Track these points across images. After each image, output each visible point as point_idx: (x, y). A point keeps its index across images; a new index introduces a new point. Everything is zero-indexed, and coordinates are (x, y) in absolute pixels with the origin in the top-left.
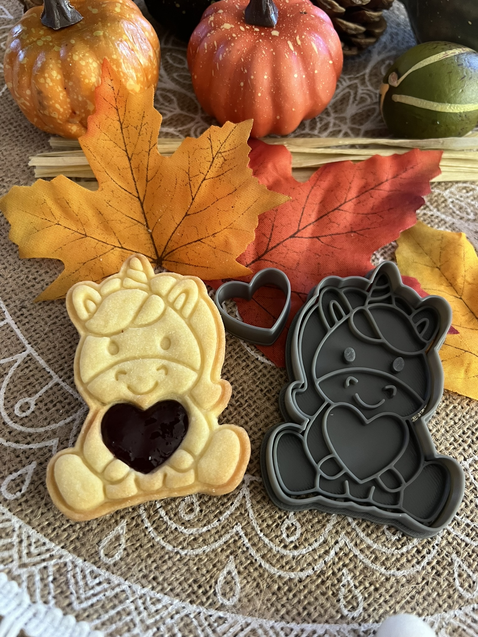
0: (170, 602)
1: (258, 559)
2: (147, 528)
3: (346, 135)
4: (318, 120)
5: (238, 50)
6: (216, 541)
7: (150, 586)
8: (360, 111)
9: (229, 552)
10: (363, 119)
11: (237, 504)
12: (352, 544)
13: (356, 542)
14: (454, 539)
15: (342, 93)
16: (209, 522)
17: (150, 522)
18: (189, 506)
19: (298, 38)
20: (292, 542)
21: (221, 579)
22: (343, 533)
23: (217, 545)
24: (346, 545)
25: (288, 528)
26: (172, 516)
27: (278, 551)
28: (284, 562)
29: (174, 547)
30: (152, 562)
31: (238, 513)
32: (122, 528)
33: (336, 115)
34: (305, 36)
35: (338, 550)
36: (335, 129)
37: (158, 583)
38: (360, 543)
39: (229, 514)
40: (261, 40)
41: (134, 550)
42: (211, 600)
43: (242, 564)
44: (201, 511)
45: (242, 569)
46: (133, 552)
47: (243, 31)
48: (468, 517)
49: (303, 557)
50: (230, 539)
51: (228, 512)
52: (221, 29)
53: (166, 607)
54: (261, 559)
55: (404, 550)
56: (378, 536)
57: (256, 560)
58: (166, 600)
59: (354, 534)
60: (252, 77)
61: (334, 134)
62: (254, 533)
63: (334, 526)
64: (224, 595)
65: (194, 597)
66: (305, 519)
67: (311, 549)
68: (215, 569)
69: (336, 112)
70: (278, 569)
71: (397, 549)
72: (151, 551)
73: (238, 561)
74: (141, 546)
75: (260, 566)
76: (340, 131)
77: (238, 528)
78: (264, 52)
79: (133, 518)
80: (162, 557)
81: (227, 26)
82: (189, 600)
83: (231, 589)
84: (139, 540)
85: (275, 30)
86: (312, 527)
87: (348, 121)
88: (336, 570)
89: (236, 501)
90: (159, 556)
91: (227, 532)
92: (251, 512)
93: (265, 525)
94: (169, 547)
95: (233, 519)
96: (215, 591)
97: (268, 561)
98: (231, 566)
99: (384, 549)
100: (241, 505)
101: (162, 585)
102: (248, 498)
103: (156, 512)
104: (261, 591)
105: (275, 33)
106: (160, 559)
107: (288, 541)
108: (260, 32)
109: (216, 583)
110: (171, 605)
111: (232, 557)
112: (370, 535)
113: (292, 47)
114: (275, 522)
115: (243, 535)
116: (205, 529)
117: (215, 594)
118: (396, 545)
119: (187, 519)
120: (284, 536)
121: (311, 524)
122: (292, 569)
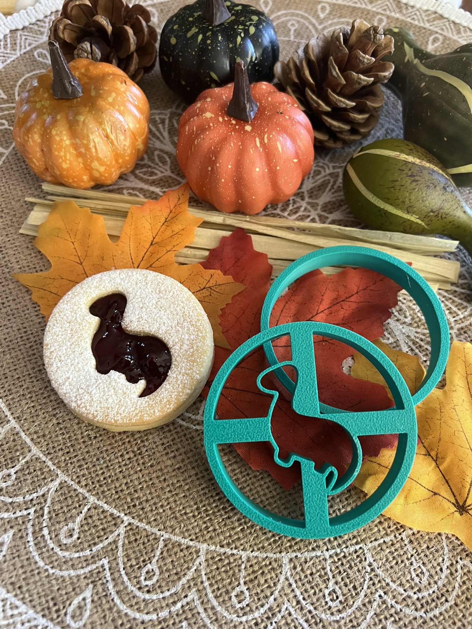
0: (25, 611)
1: (113, 593)
2: (28, 542)
3: (313, 220)
4: (291, 202)
5: (211, 139)
6: (82, 568)
7: (14, 593)
8: (334, 199)
9: (90, 581)
10: (334, 208)
11: (110, 539)
12: (198, 602)
13: (203, 601)
14: (292, 621)
15: (322, 180)
16: (82, 550)
17: (33, 536)
18: (70, 531)
19: (266, 136)
20: (147, 586)
21: (75, 602)
22: (194, 589)
23: (82, 571)
24: (194, 601)
25: (147, 573)
26: (53, 536)
27: (132, 591)
28: (134, 602)
29: (46, 564)
30: (23, 573)
31: (109, 548)
32: (8, 537)
33: (310, 201)
34: (273, 135)
35: (185, 603)
36: (304, 213)
37: (21, 592)
38: (206, 603)
39: (102, 546)
40: (233, 133)
41: (11, 558)
42: (60, 619)
43: (97, 594)
44: (79, 538)
45: (96, 598)
46: (10, 560)
47: (220, 122)
48: (312, 604)
49: (152, 602)
50: (95, 569)
51: (101, 545)
52: (202, 117)
53: (20, 614)
54: (116, 594)
55: (244, 619)
56: (224, 601)
57: (111, 594)
58: (23, 608)
59: (204, 592)
60: (218, 165)
61: (302, 219)
62: (117, 570)
63: (188, 581)
64: (73, 617)
65: (47, 612)
66: (165, 568)
67: (161, 596)
68: (73, 593)
69: (310, 197)
70: (127, 607)
71: (238, 616)
72: (25, 563)
73: (95, 591)
74: (18, 556)
75: (113, 600)
76: (309, 216)
77: (105, 561)
78: (232, 145)
79: (20, 530)
80: (32, 570)
81: (208, 115)
82: (42, 613)
83: (81, 614)
84: (18, 551)
85: (251, 125)
86: (169, 576)
87: (319, 208)
88: (177, 621)
89: (111, 536)
90: (30, 569)
91: (95, 562)
92: (120, 549)
93: (129, 564)
94: (41, 564)
95: (103, 552)
96: (66, 612)
97: (120, 597)
98: (88, 594)
99: (226, 614)
100: (115, 542)
101: (24, 594)
102: (122, 537)
103: (41, 529)
104: (106, 622)
105: (248, 128)
106: (30, 572)
107: (144, 583)
108: (235, 125)
109: (70, 605)
110: (26, 613)
111: (91, 586)
112: (218, 597)
113: (258, 144)
114: (137, 564)
115: (107, 569)
116: (77, 555)
117: (66, 614)
118: (238, 613)
119: (65, 542)
120: (142, 578)
121: (168, 573)
122: (139, 610)
